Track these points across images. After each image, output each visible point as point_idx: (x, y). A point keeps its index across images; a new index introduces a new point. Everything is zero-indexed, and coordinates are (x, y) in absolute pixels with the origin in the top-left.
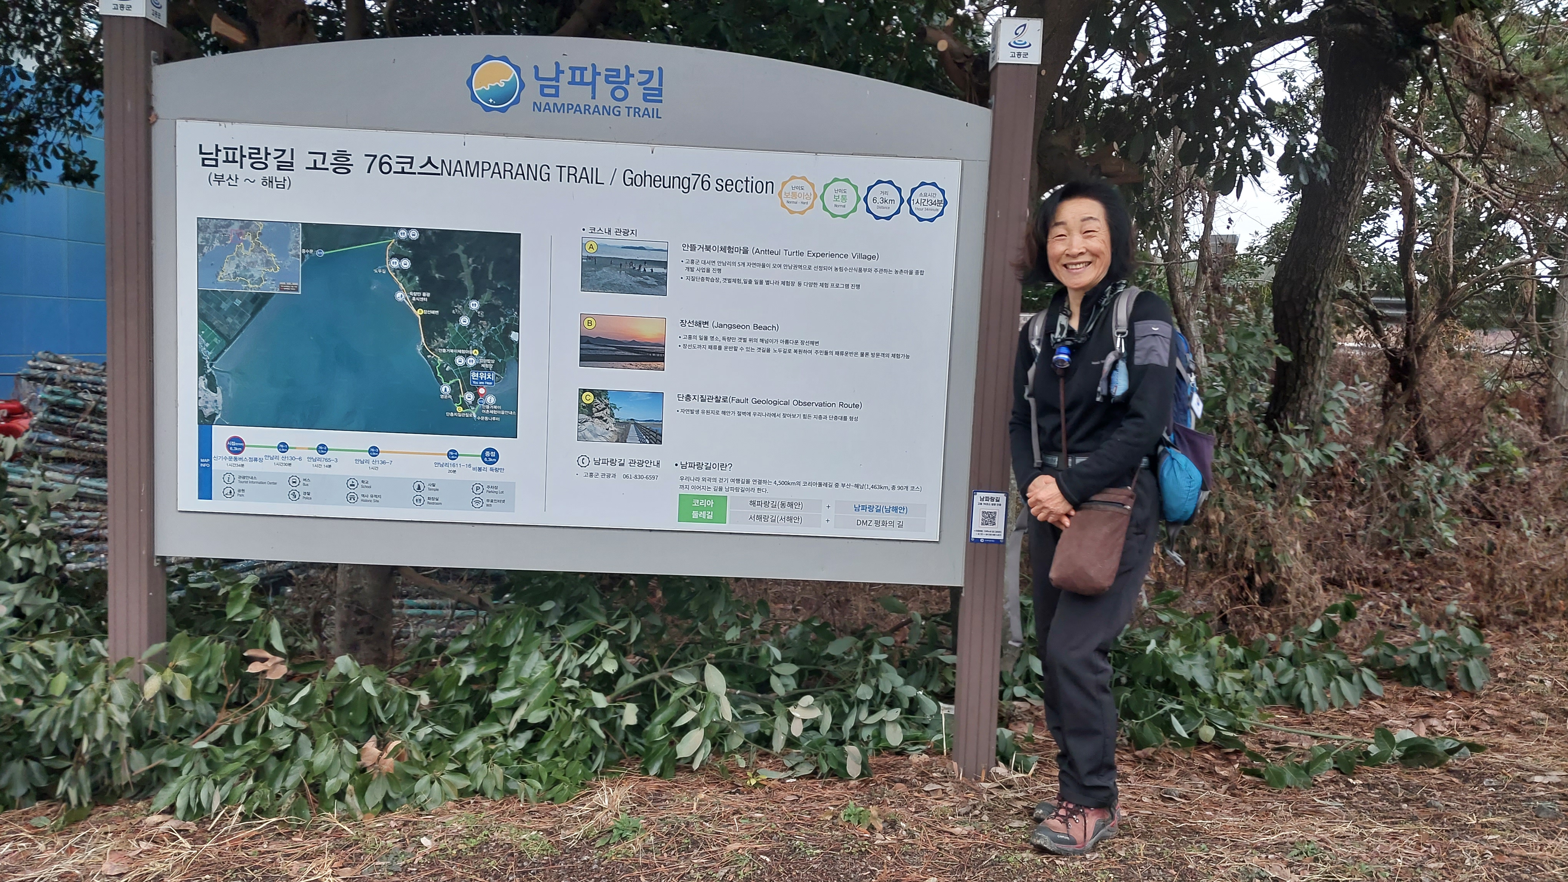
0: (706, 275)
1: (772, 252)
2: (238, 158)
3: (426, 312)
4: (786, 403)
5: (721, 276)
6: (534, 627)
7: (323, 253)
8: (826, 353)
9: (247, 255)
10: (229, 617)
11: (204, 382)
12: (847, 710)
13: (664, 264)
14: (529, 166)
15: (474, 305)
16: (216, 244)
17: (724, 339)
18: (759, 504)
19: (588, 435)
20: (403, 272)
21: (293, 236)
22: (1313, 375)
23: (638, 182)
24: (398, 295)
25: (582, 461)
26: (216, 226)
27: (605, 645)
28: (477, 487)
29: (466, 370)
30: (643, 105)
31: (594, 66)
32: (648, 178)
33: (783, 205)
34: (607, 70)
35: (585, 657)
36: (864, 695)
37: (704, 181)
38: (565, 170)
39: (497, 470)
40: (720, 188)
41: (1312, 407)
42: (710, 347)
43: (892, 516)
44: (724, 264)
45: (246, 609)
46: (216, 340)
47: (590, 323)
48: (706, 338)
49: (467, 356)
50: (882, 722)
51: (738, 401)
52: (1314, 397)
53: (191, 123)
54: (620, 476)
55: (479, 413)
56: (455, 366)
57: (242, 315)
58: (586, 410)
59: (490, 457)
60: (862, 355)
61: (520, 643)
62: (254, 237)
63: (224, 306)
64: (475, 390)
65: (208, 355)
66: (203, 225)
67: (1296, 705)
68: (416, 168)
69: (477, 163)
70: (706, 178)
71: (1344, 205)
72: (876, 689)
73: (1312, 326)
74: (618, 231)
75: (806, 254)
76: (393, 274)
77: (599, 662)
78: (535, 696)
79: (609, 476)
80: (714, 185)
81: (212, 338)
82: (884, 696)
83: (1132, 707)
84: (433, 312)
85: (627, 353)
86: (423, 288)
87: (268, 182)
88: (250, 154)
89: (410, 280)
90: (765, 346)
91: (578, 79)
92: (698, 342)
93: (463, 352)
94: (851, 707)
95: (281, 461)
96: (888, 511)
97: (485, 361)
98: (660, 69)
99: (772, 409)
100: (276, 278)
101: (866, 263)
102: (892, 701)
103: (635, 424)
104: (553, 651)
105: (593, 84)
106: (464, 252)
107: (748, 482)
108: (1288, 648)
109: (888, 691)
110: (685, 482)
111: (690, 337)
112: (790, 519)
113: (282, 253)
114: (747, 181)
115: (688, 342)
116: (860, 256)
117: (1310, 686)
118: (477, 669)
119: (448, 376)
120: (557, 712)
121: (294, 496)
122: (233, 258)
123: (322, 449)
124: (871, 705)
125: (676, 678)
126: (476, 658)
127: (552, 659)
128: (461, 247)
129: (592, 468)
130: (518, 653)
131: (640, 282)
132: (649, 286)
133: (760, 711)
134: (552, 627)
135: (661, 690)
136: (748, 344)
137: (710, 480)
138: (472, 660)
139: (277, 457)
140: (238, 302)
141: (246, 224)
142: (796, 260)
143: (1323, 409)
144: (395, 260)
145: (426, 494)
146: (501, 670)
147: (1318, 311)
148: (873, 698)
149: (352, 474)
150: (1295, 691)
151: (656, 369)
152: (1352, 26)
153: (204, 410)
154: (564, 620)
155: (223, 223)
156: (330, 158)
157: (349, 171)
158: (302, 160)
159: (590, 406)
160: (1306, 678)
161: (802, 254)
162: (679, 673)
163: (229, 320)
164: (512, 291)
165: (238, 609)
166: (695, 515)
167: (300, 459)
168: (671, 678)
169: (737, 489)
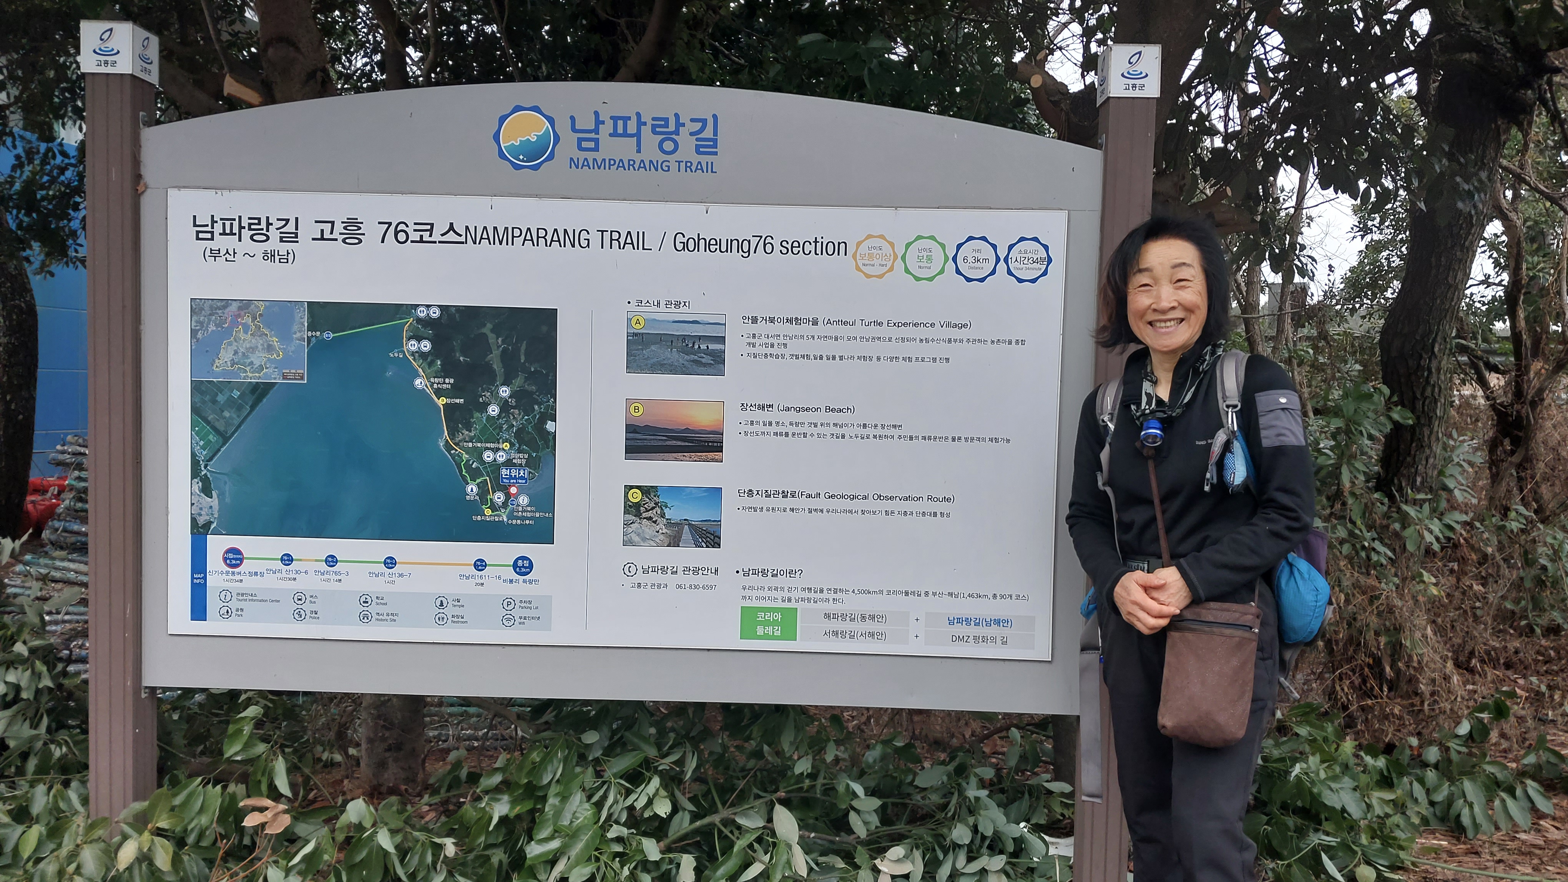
0: (769, 351)
1: (845, 323)
2: (236, 230)
3: (449, 401)
4: (865, 498)
5: (787, 352)
6: (575, 759)
7: (332, 335)
8: (911, 438)
9: (246, 340)
10: (226, 756)
11: (197, 486)
12: (941, 857)
13: (722, 340)
14: (565, 231)
15: (505, 392)
16: (212, 327)
17: (791, 424)
18: (835, 616)
19: (636, 539)
20: (422, 355)
21: (297, 317)
22: (1429, 438)
23: (691, 247)
24: (418, 383)
25: (628, 569)
26: (211, 307)
27: (656, 782)
28: (509, 602)
29: (495, 467)
30: (695, 158)
31: (638, 115)
32: (702, 242)
33: (858, 268)
34: (654, 119)
35: (633, 797)
36: (961, 837)
37: (766, 242)
38: (607, 236)
39: (531, 582)
40: (784, 251)
41: (1430, 472)
42: (776, 434)
43: (993, 631)
44: (791, 338)
45: (247, 746)
46: (211, 437)
47: (636, 409)
48: (770, 424)
49: (496, 450)
50: (984, 871)
51: (809, 496)
52: (1431, 461)
53: (184, 192)
54: (672, 586)
55: (511, 516)
56: (483, 462)
57: (240, 408)
58: (633, 510)
59: (523, 567)
60: (954, 439)
61: (558, 781)
62: (254, 318)
63: (221, 398)
64: (505, 489)
65: (202, 455)
66: (197, 307)
67: (1457, 830)
68: (436, 237)
69: (506, 229)
70: (769, 240)
71: (1462, 251)
72: (975, 830)
73: (1428, 382)
74: (668, 303)
75: (885, 324)
76: (411, 358)
77: (650, 802)
78: (578, 847)
79: (659, 586)
80: (778, 248)
81: (207, 434)
82: (984, 838)
83: (1275, 843)
84: (457, 401)
85: (679, 443)
86: (445, 373)
87: (270, 256)
88: (250, 224)
89: (431, 364)
90: (839, 431)
91: (620, 130)
92: (760, 428)
93: (492, 445)
94: (946, 854)
95: (284, 575)
96: (989, 624)
97: (517, 455)
98: (715, 117)
99: (847, 504)
100: (279, 365)
101: (955, 333)
102: (995, 846)
103: (689, 524)
104: (598, 789)
105: (638, 135)
106: (492, 331)
107: (822, 591)
108: (1433, 754)
109: (989, 833)
110: (747, 593)
111: (752, 423)
112: (872, 635)
113: (285, 336)
114: (816, 242)
115: (749, 428)
116: (949, 325)
117: (1471, 806)
118: (512, 808)
119: (475, 474)
120: (603, 868)
121: (299, 615)
122: (230, 344)
123: (331, 561)
124: (970, 851)
125: (740, 821)
126: (510, 795)
127: (595, 798)
128: (489, 326)
129: (640, 578)
130: (557, 795)
131: (694, 361)
132: (705, 365)
133: (841, 864)
134: (597, 761)
135: (723, 837)
136: (820, 429)
137: (776, 589)
138: (506, 798)
139: (280, 571)
140: (236, 394)
141: (245, 305)
142: (875, 331)
143: (1441, 473)
144: (413, 342)
145: (449, 611)
146: (539, 810)
147: (1434, 365)
148: (972, 841)
149: (366, 590)
150: (1453, 812)
151: (713, 460)
152: (1467, 56)
153: (198, 518)
154: (609, 751)
155: (219, 304)
156: (339, 228)
157: (360, 241)
158: (308, 230)
159: (637, 506)
160: (1465, 796)
161: (880, 324)
162: (744, 814)
163: (226, 414)
164: (547, 375)
165: (237, 747)
166: (760, 631)
167: (306, 572)
168: (734, 821)
169: (809, 600)
